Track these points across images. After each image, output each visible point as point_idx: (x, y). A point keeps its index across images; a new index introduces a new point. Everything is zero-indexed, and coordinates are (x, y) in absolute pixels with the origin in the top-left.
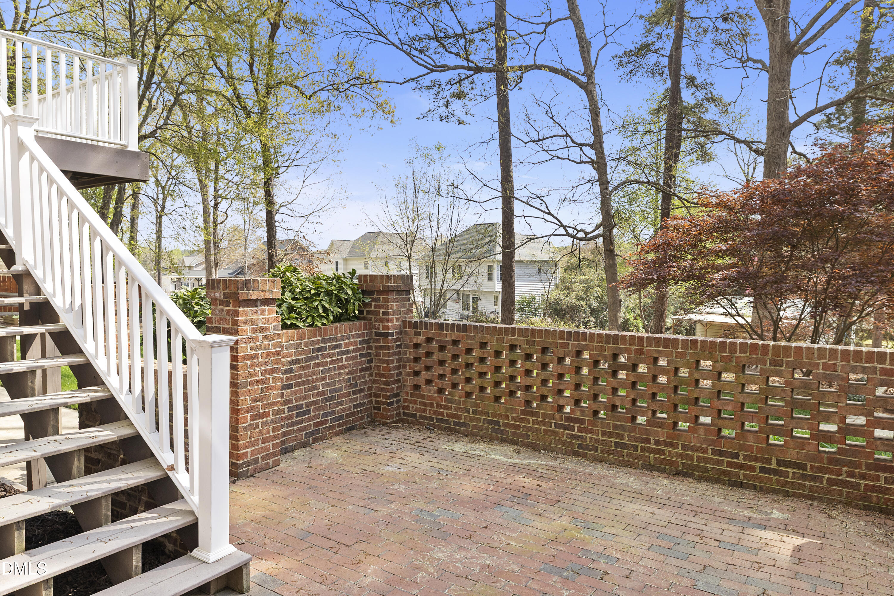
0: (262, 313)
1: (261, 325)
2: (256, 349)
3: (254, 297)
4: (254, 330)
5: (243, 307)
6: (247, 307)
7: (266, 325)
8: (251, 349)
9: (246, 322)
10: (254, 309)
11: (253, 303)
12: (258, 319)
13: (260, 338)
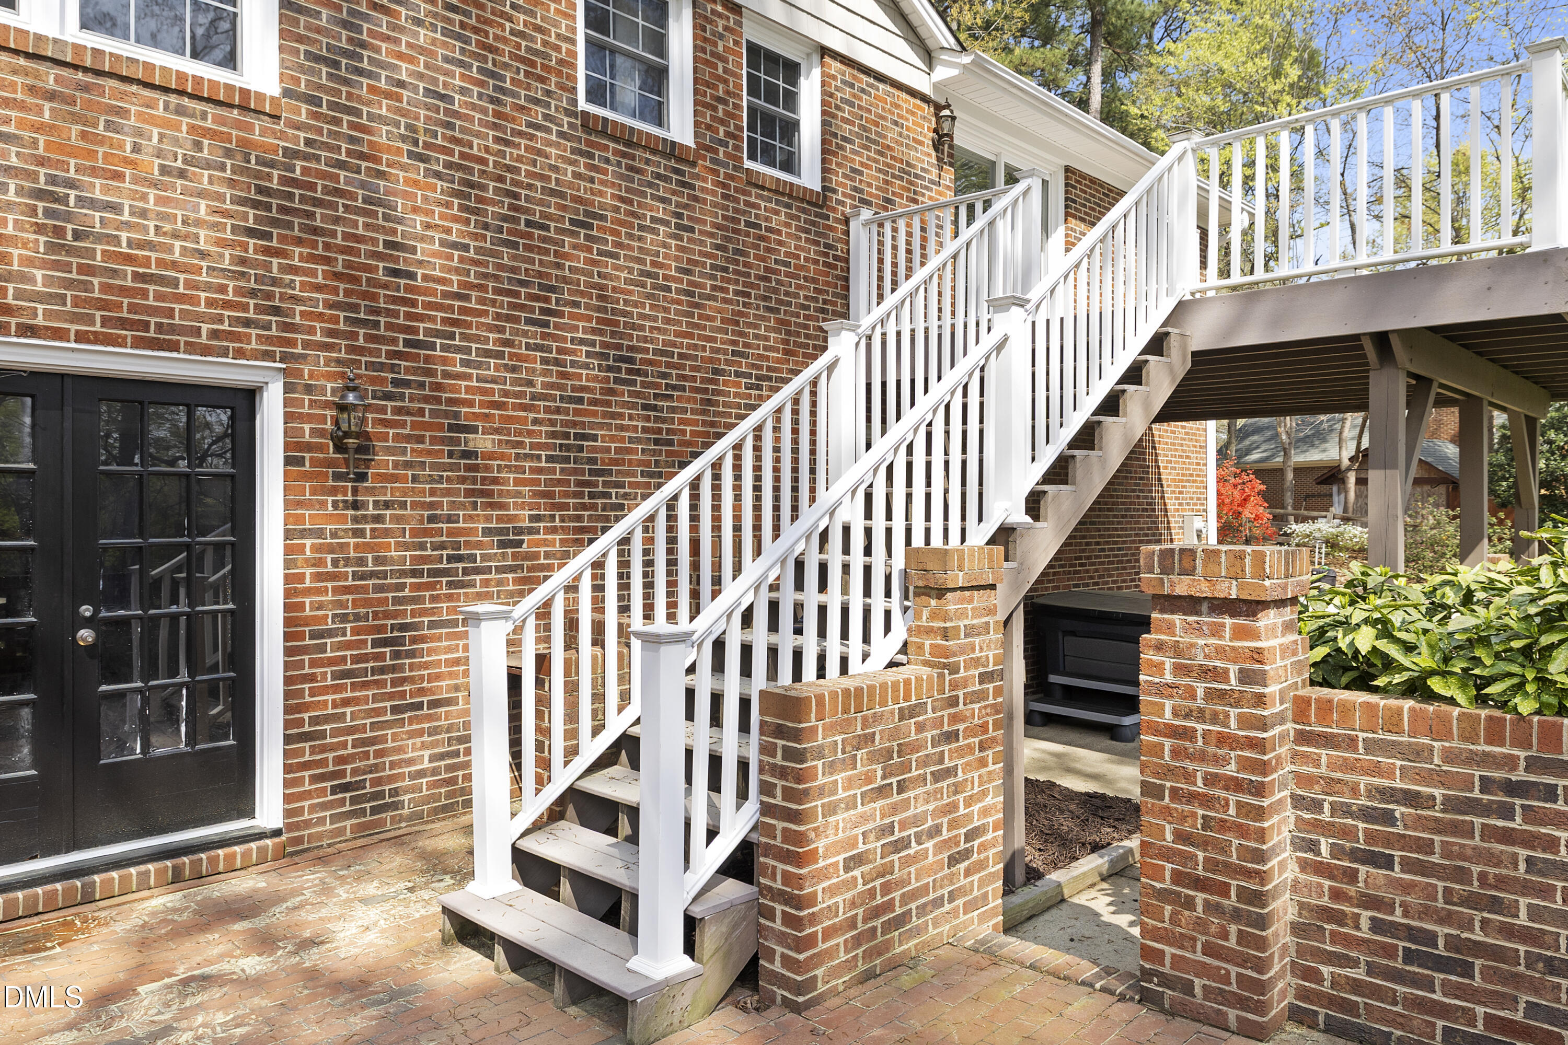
0: (1217, 631)
1: (1201, 660)
2: (1187, 716)
3: (1180, 590)
4: (1179, 670)
5: (1162, 611)
6: (1173, 613)
7: (1218, 663)
8: (1175, 714)
9: (1159, 647)
10: (1191, 619)
11: (1190, 604)
12: (1192, 645)
13: (1200, 693)
